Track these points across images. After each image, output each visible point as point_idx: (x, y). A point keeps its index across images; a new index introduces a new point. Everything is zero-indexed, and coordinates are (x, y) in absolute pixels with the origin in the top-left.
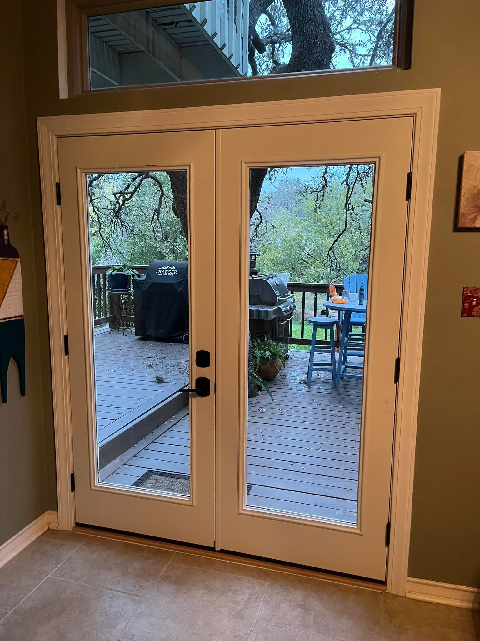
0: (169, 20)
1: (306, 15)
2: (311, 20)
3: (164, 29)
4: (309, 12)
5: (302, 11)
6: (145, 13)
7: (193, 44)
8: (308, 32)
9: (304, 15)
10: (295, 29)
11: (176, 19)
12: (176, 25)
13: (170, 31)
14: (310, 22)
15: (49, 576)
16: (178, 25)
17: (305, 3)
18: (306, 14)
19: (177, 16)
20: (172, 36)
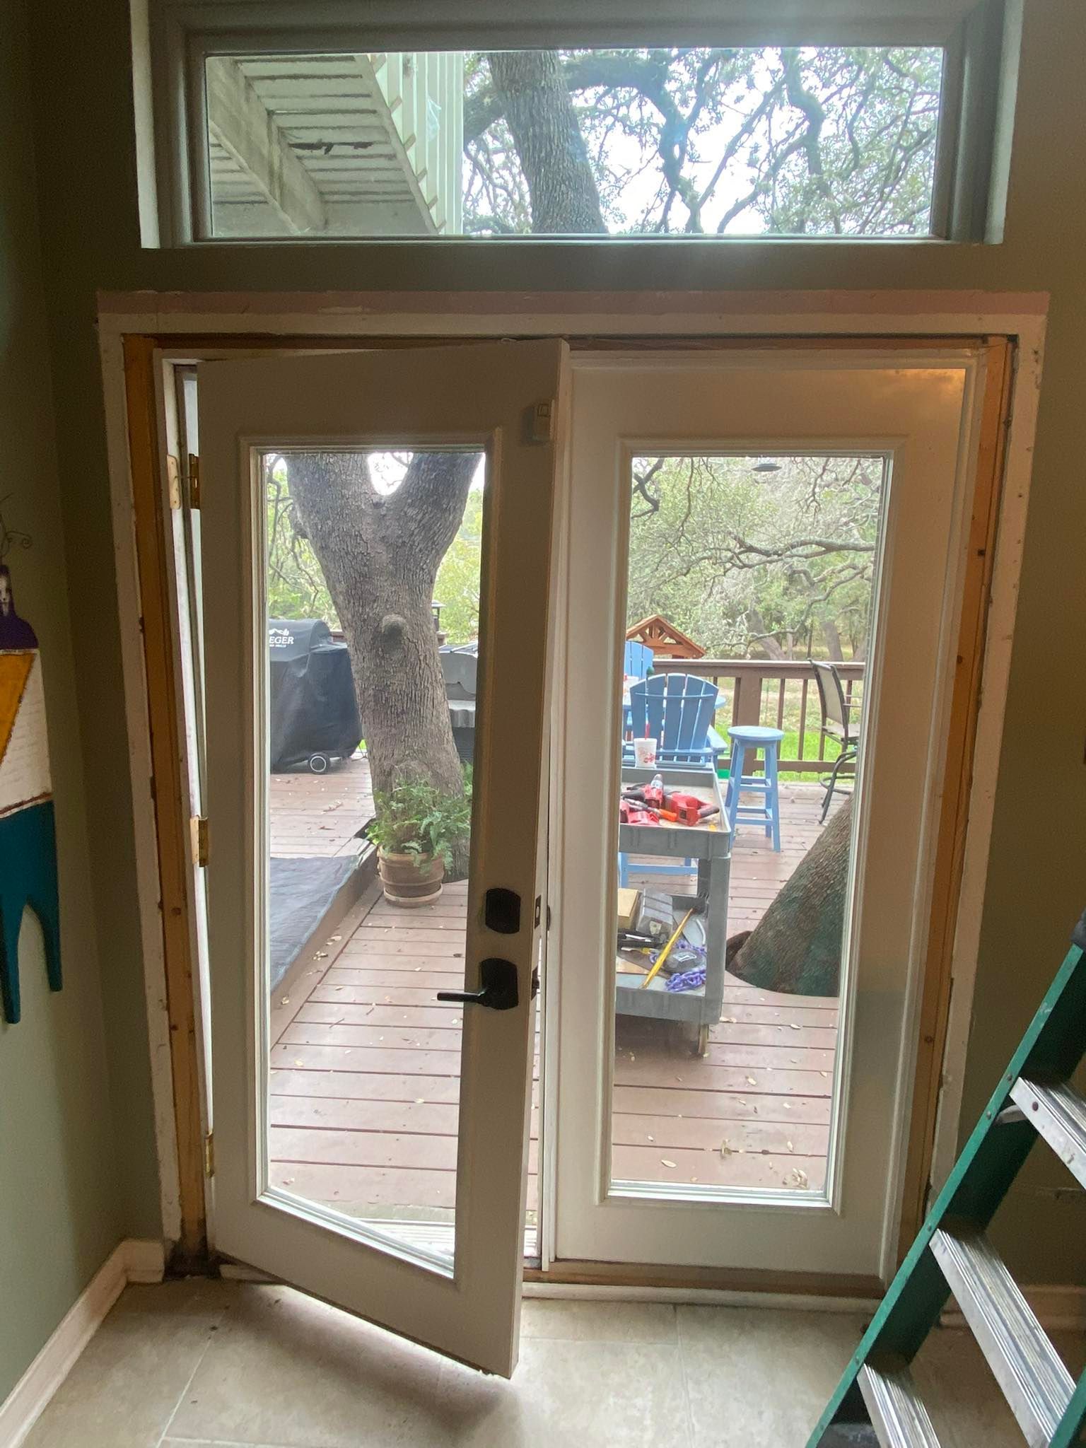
0: (311, 137)
1: (559, 169)
2: (569, 179)
3: (299, 158)
4: (565, 165)
5: (553, 161)
6: (266, 112)
7: (355, 198)
8: (565, 202)
9: (556, 167)
10: (538, 193)
11: (328, 137)
12: (327, 151)
13: (310, 164)
14: (567, 183)
15: (163, 1437)
16: (331, 153)
17: (558, 146)
18: (561, 166)
19: (330, 130)
20: (313, 175)
